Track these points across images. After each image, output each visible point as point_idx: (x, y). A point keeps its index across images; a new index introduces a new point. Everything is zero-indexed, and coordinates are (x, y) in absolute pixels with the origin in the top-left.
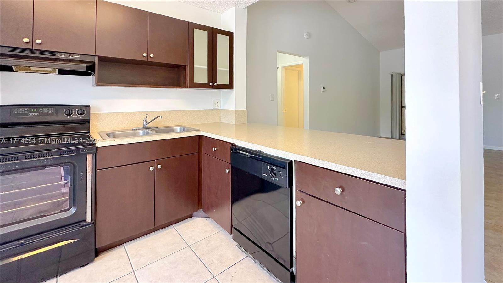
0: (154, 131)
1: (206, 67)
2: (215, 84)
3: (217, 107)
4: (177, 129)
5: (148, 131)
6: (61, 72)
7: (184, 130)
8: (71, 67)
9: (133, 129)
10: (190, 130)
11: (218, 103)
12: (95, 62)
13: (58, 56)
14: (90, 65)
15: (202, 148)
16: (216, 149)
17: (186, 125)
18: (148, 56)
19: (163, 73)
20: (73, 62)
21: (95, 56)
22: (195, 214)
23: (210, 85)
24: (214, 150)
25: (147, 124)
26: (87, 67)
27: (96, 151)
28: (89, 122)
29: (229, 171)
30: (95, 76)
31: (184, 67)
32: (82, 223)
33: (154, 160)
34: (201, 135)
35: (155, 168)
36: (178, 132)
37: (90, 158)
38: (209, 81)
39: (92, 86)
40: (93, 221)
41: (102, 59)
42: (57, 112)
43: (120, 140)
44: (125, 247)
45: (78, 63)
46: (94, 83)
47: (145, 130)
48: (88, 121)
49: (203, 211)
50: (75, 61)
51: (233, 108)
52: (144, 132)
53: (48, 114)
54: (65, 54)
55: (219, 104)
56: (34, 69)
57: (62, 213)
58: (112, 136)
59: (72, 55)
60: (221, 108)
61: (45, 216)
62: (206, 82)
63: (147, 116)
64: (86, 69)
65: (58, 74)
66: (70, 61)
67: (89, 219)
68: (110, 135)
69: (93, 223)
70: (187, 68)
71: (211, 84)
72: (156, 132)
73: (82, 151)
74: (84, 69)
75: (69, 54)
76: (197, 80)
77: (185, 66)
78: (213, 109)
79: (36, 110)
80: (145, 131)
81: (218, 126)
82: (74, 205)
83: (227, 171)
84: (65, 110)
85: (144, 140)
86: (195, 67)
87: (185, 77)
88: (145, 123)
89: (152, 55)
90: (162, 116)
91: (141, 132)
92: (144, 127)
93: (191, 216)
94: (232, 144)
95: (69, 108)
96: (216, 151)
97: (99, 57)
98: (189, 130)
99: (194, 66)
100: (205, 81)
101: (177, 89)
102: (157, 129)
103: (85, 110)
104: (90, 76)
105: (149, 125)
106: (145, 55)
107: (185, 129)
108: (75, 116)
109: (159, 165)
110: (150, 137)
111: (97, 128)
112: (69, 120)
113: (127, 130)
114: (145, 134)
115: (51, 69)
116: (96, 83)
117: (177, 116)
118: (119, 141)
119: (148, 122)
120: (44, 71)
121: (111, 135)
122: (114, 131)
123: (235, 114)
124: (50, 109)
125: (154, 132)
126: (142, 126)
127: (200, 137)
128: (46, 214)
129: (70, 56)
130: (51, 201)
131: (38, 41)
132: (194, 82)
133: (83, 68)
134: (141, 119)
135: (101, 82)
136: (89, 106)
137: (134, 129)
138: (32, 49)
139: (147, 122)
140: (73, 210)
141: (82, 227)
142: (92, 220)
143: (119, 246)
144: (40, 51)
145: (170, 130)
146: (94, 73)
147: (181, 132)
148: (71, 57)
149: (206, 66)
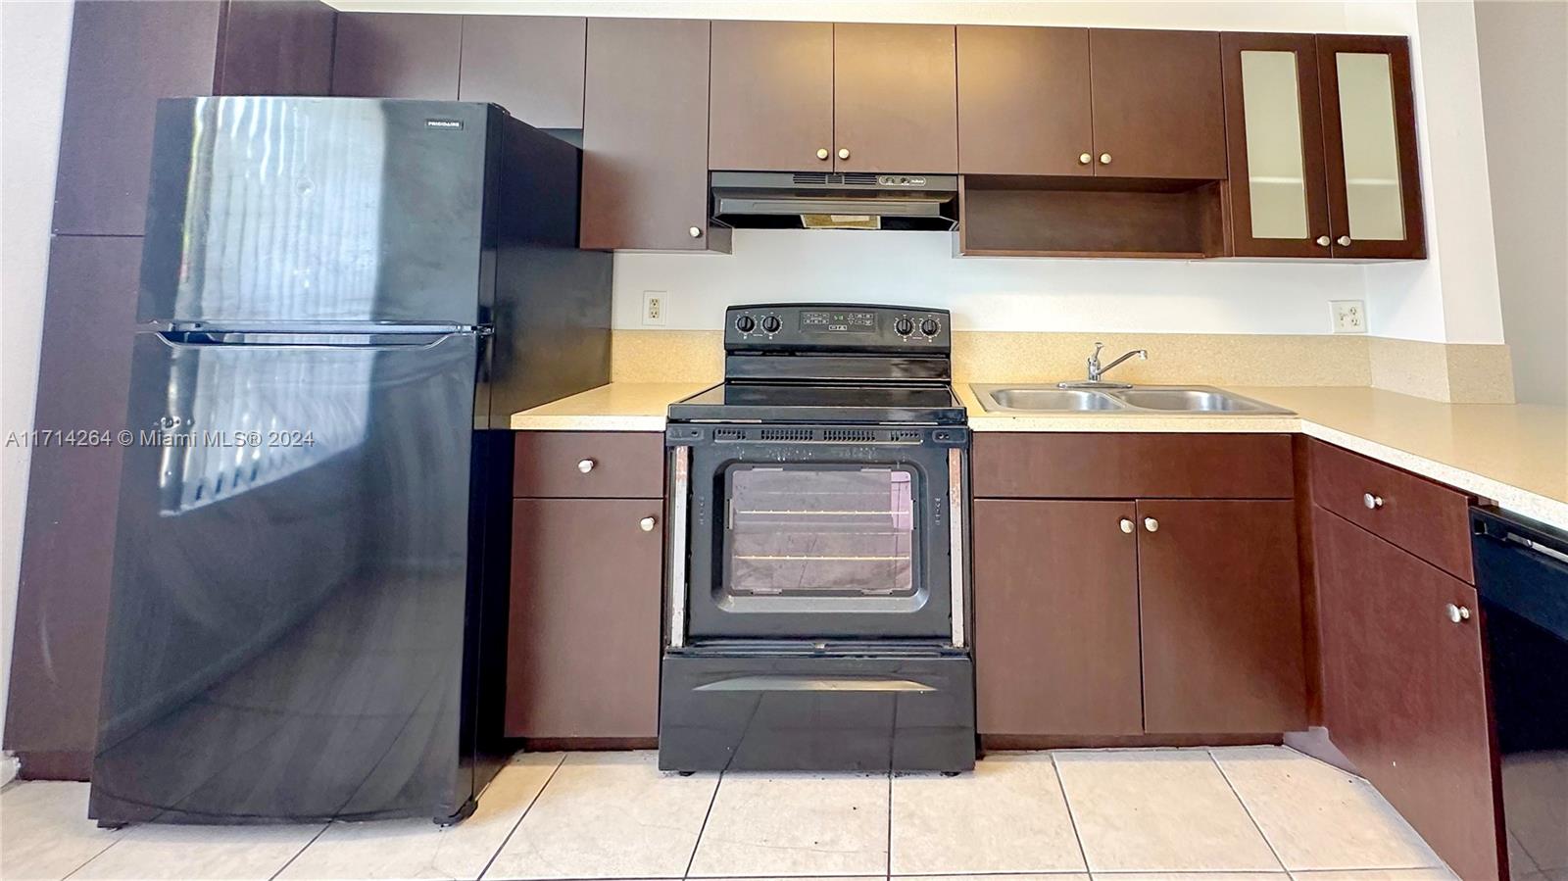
0: (1123, 398)
1: (1300, 180)
2: (1342, 241)
3: (1348, 329)
4: (1199, 398)
5: (1106, 395)
6: (889, 223)
7: (1224, 407)
8: (908, 208)
9: (1058, 386)
10: (1253, 408)
11: (1353, 311)
12: (957, 192)
13: (883, 183)
14: (947, 201)
15: (1310, 484)
16: (1379, 501)
17: (1229, 385)
18: (1096, 160)
19: (1140, 212)
20: (910, 196)
21: (957, 175)
22: (1293, 736)
23: (1320, 245)
24: (1372, 506)
25: (1099, 374)
26: (942, 206)
27: (969, 440)
28: (948, 356)
29: (1467, 616)
30: (958, 230)
31: (1212, 187)
32: (941, 644)
33: (1133, 499)
34: (1302, 434)
35: (1139, 527)
36: (1205, 413)
37: (955, 456)
38: (1316, 231)
39: (953, 257)
40: (968, 649)
41: (974, 182)
42: (881, 324)
43: (1031, 420)
44: (1056, 764)
45: (920, 198)
46: (959, 250)
47: (1093, 391)
48: (946, 353)
49: (1330, 738)
50: (913, 194)
51: (1435, 332)
52: (1092, 398)
53: (864, 328)
54: (893, 177)
55: (1359, 315)
56: (837, 220)
57: (898, 599)
58: (1004, 402)
59: (908, 177)
60: (1369, 334)
61: (862, 594)
62: (1301, 232)
63: (1099, 349)
64: (938, 213)
65: (882, 229)
66: (904, 193)
67: (958, 639)
68: (1002, 395)
69: (968, 655)
70: (1226, 191)
71: (1322, 241)
72: (1130, 400)
73: (937, 438)
74: (935, 213)
75: (902, 177)
76: (1263, 227)
77: (1217, 182)
78: (1332, 333)
79: (842, 318)
80: (1094, 395)
81: (1360, 400)
82: (923, 585)
83: (1456, 614)
84: (898, 320)
85: (1098, 427)
86: (1255, 184)
87: (1218, 222)
88: (1092, 368)
89: (1105, 159)
90: (1145, 352)
91: (1084, 396)
92: (1092, 381)
93: (1278, 741)
94: (1474, 499)
95: (906, 315)
96: (1381, 512)
97: (967, 177)
98: (1243, 409)
99: (1250, 179)
100: (1297, 227)
101: (1189, 262)
102: (1131, 392)
103: (938, 321)
104: (947, 230)
105: (1108, 377)
106: (1085, 158)
107: (1230, 402)
108: (918, 339)
109: (1151, 518)
110: (1117, 421)
111: (966, 372)
112: (906, 347)
113: (1041, 387)
114: (1097, 403)
115: (867, 218)
116: (961, 248)
117: (1195, 354)
118: (1027, 419)
119: (1102, 368)
120: (854, 223)
121: (1003, 397)
122: (1008, 384)
123: (1448, 360)
124: (868, 316)
125: (1121, 403)
126: (1084, 378)
127: (1298, 440)
128: (866, 591)
129: (903, 181)
130: (874, 558)
131: (843, 153)
132: (1254, 236)
133: (931, 208)
134: (1079, 355)
135: (973, 246)
136: (948, 312)
137: (1064, 386)
138: (832, 173)
139: (1099, 365)
140: (920, 600)
141: (943, 654)
142: (965, 644)
143: (1037, 750)
144: (847, 175)
145: (1175, 401)
146: (956, 222)
147: (1214, 410)
148: (906, 184)
149: (1296, 176)
